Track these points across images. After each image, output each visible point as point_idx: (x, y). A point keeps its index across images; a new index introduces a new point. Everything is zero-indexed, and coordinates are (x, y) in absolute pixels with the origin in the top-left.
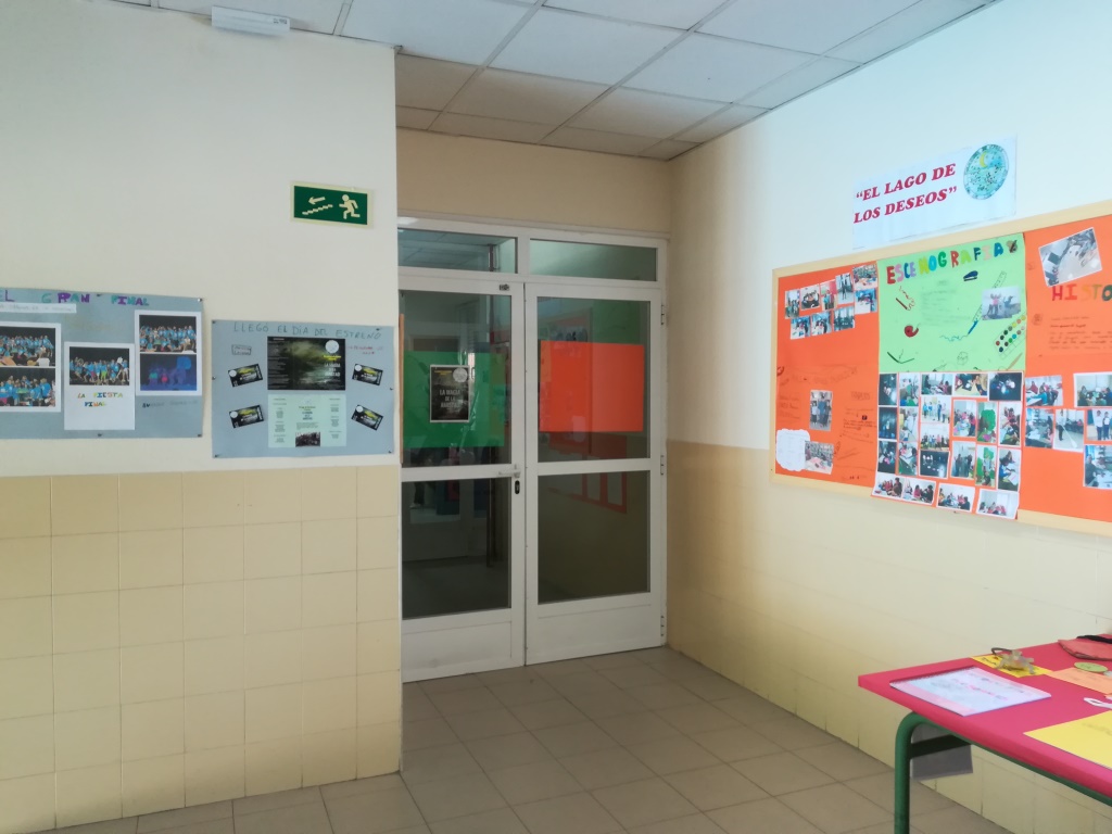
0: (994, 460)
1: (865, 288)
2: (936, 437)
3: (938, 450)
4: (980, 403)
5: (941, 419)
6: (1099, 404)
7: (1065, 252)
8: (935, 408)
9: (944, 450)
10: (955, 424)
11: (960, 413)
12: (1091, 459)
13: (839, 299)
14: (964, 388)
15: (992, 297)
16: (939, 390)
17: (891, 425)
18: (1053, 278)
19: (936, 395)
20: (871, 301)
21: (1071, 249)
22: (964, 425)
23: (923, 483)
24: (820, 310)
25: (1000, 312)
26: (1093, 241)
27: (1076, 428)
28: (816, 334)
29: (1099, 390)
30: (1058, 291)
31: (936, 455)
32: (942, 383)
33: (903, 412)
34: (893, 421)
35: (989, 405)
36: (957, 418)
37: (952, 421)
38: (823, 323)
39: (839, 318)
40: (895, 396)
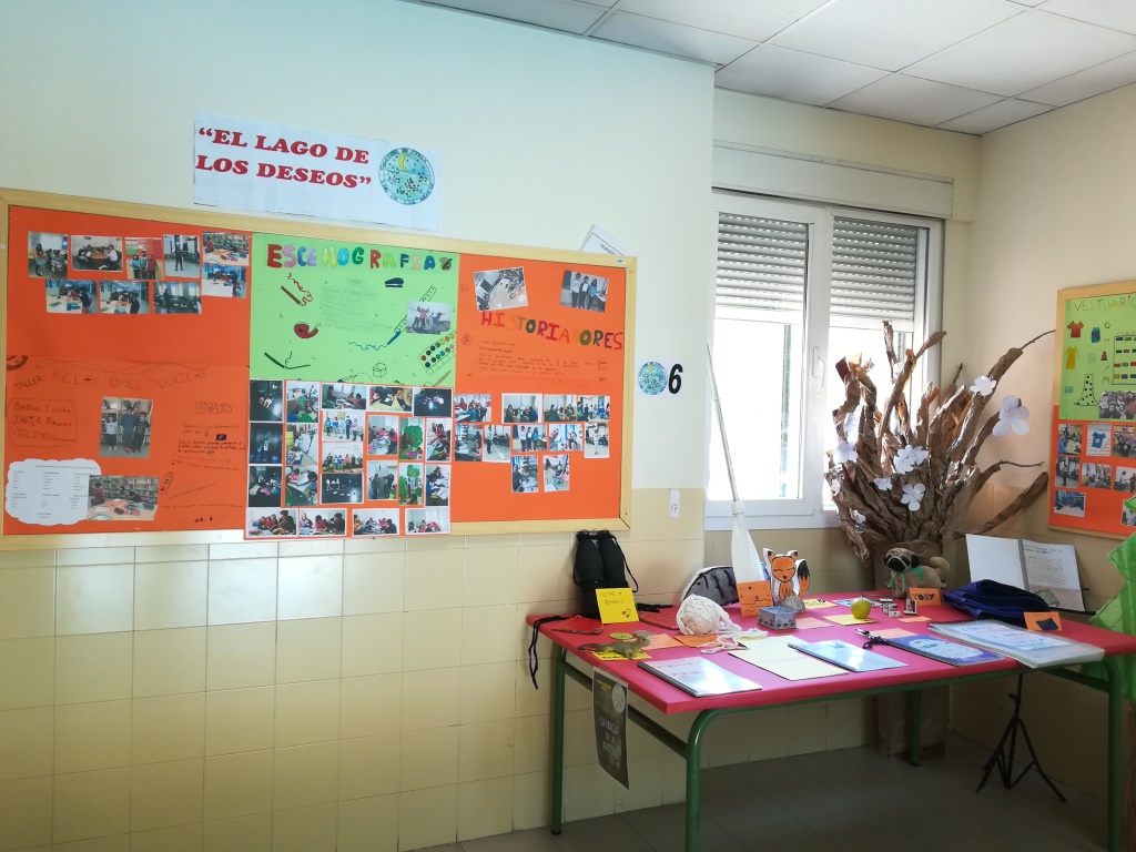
0: (420, 477)
1: (223, 262)
2: (343, 457)
3: (347, 471)
4: (403, 420)
5: (352, 437)
6: (523, 420)
7: (497, 282)
8: (342, 424)
9: (355, 471)
10: (370, 441)
11: (377, 429)
12: (517, 468)
13: (168, 268)
14: (383, 402)
15: (419, 309)
16: (348, 404)
17: (270, 446)
18: (484, 304)
19: (343, 410)
20: (235, 283)
21: (502, 281)
22: (383, 442)
23: (328, 513)
24: (124, 277)
25: (427, 327)
26: (521, 279)
27: (503, 441)
28: (112, 311)
29: (523, 408)
30: (487, 317)
31: (344, 478)
32: (351, 395)
33: (293, 429)
34: (276, 440)
35: (413, 422)
36: (373, 435)
37: (366, 437)
38: (130, 297)
39: (167, 295)
40: (278, 409)
